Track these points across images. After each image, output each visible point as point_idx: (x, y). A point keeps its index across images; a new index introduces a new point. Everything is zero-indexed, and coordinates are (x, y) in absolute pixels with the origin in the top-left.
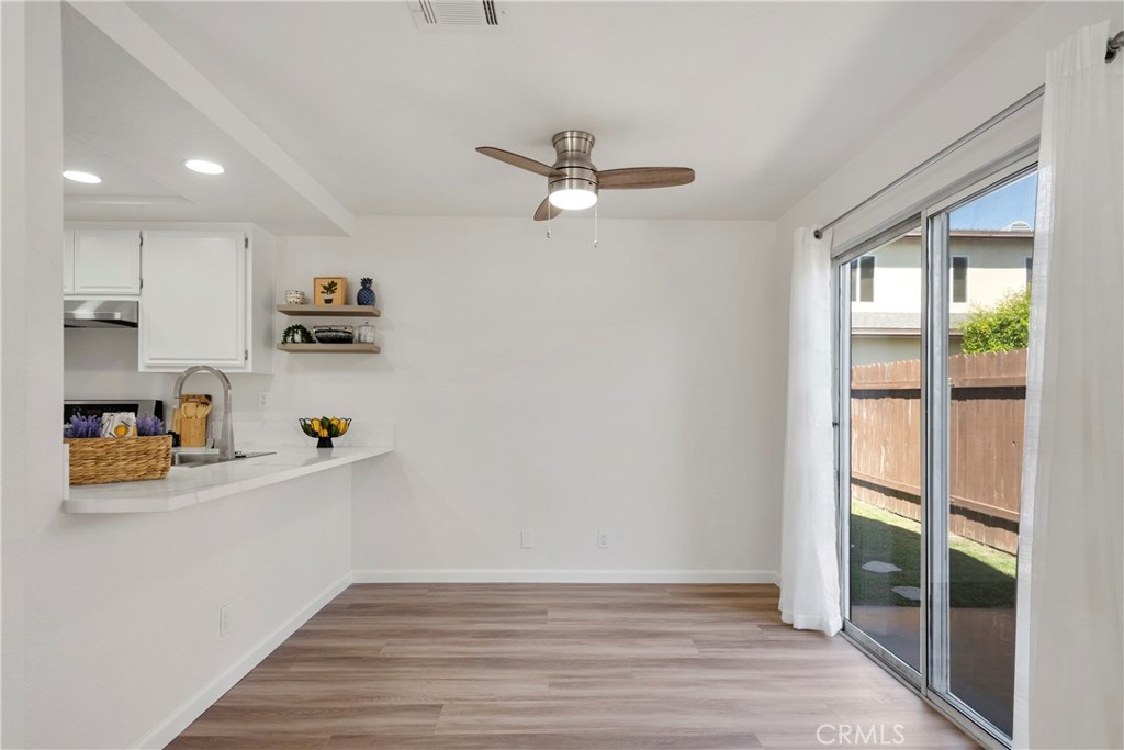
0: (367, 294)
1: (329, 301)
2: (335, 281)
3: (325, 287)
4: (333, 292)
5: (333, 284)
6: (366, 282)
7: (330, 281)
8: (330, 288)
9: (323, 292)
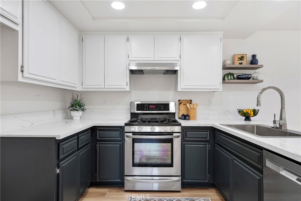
0: (254, 60)
1: (241, 64)
2: (243, 56)
3: (239, 58)
4: (242, 60)
5: (243, 57)
6: (254, 56)
7: (241, 56)
8: (242, 58)
9: (238, 60)
